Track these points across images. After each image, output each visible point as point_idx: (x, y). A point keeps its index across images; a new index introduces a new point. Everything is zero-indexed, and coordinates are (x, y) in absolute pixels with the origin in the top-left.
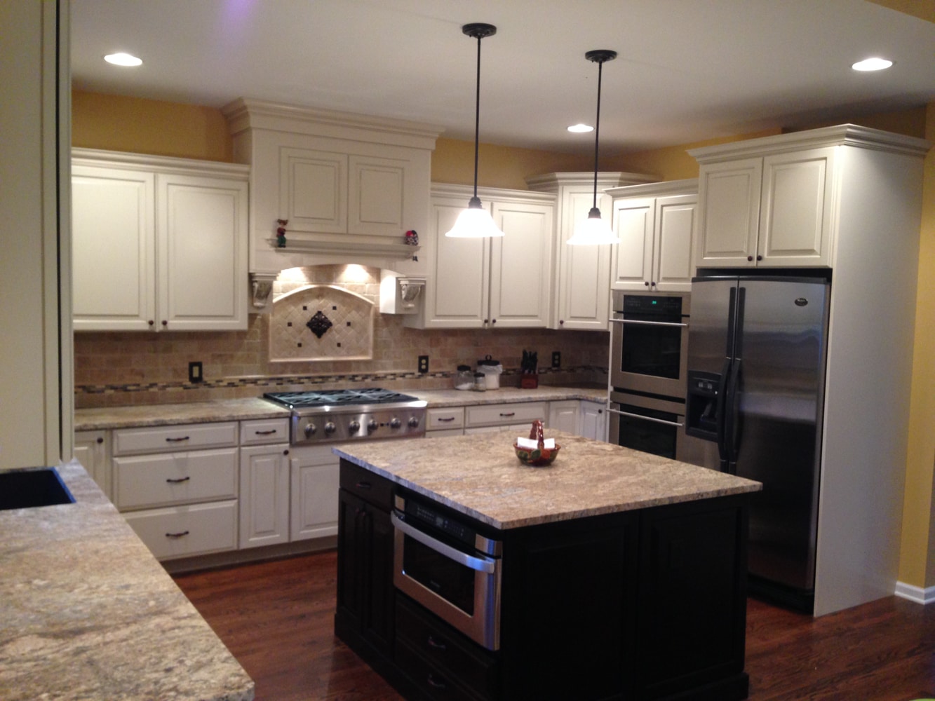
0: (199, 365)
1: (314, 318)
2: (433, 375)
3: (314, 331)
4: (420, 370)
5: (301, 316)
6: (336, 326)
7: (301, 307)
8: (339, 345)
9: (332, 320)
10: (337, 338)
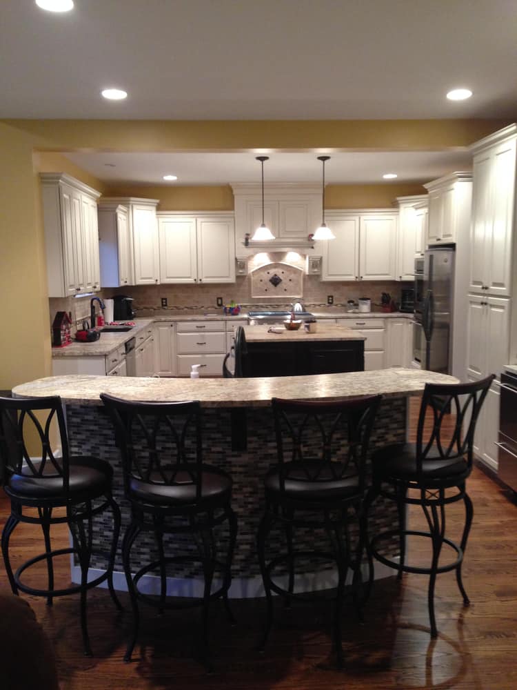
0: (221, 298)
1: (273, 278)
2: (336, 305)
3: (273, 283)
4: (329, 303)
5: (266, 277)
6: (284, 281)
7: (266, 273)
8: (285, 290)
9: (281, 278)
10: (285, 287)
